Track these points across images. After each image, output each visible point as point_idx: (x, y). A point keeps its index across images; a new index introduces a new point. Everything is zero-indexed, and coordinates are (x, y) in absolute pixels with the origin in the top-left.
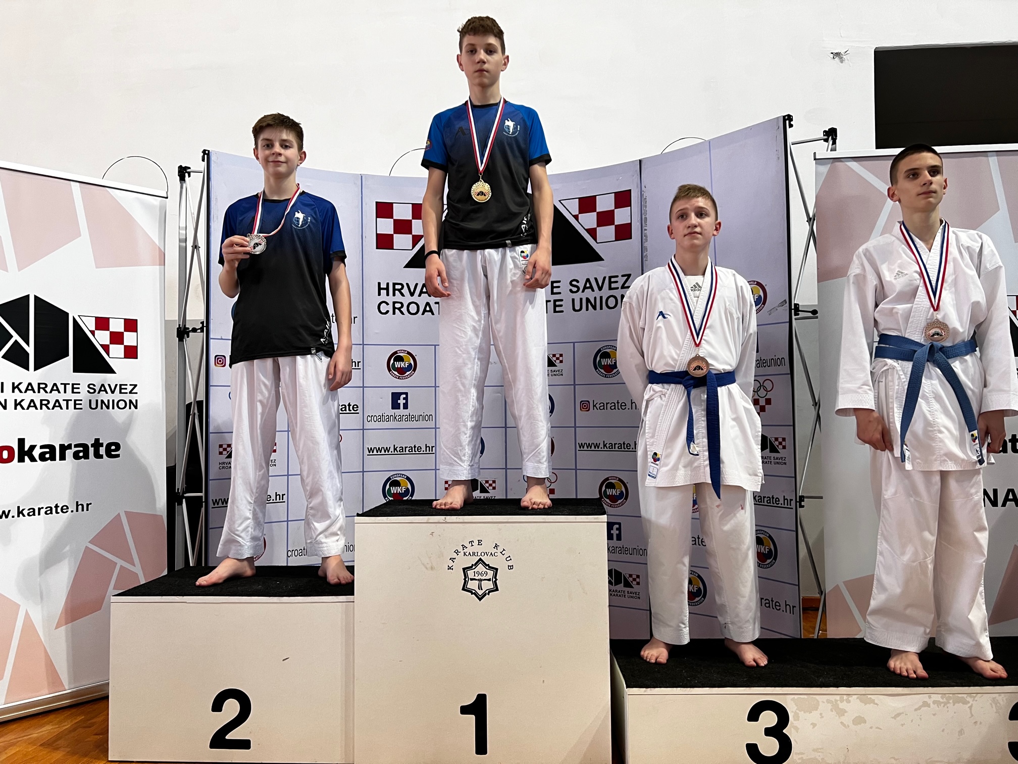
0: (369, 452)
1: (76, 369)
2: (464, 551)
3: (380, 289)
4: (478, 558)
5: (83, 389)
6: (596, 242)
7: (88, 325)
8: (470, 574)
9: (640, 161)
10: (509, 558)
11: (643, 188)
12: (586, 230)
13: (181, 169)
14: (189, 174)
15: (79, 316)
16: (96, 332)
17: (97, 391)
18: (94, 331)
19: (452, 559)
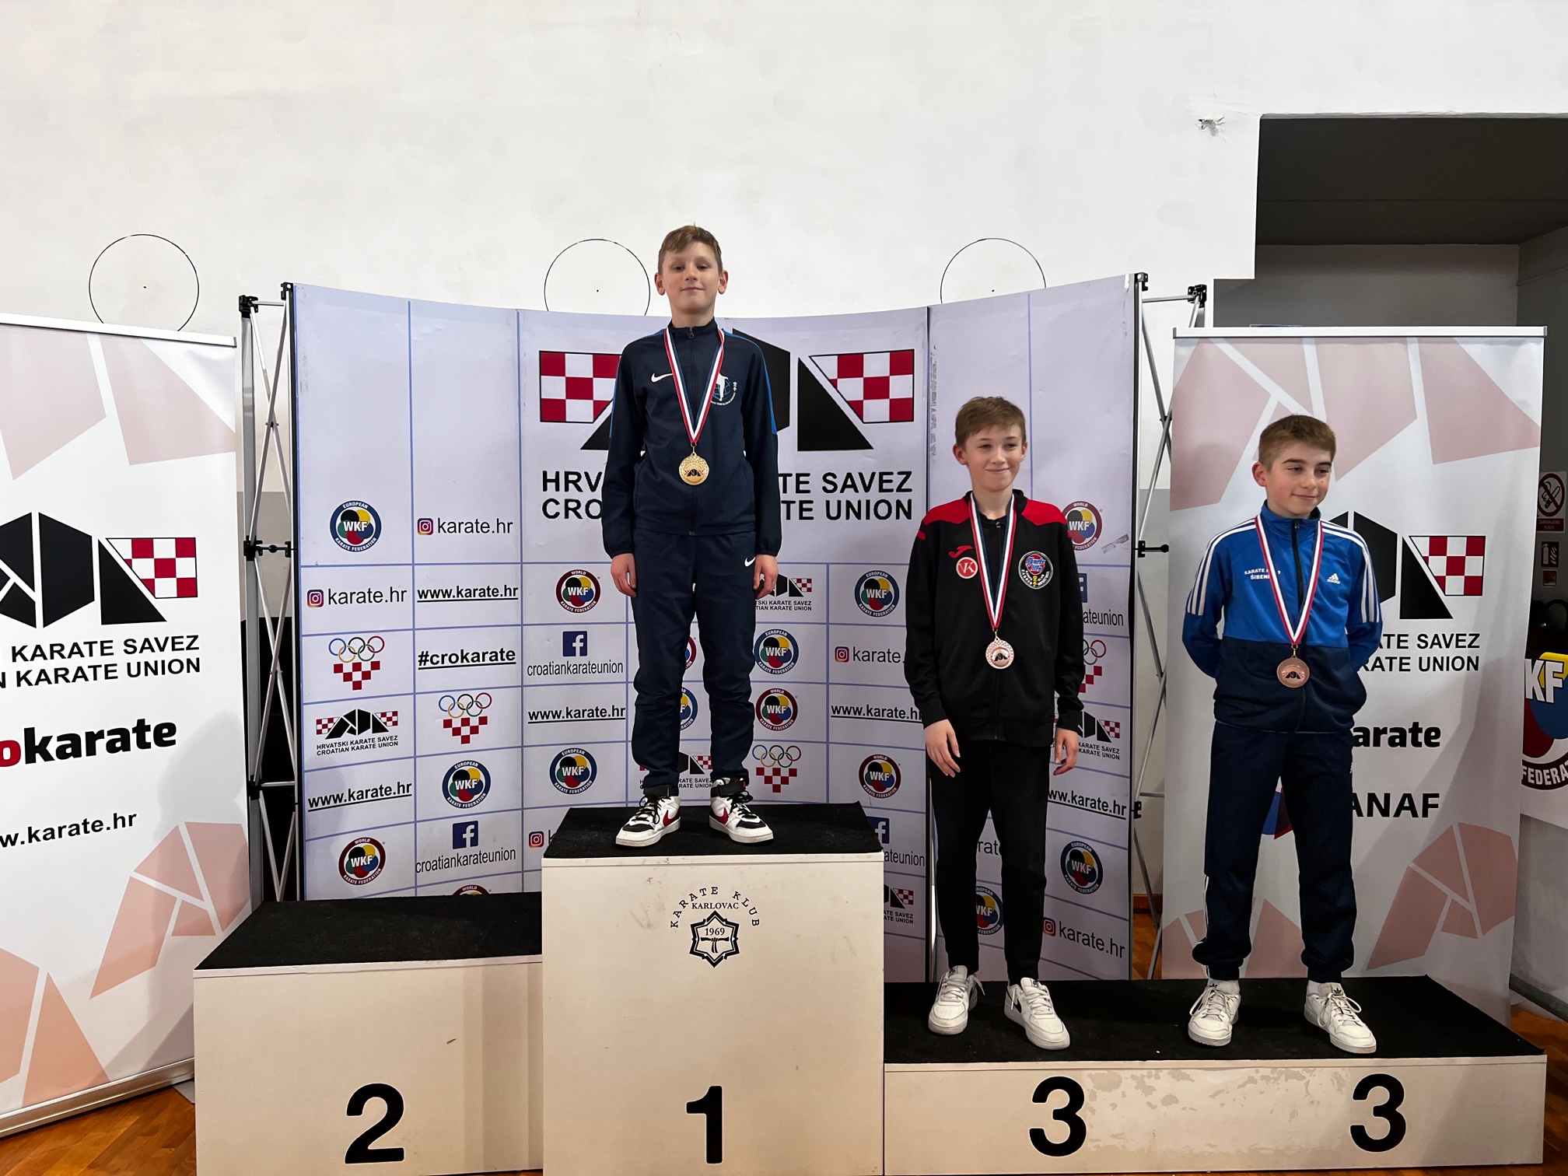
0: (531, 719)
1: (107, 619)
2: (693, 902)
3: (546, 481)
4: (713, 911)
5: (118, 647)
6: (863, 421)
7: (121, 551)
8: (702, 932)
9: (928, 308)
10: (753, 911)
11: (932, 350)
12: (847, 402)
13: (244, 301)
14: (256, 307)
15: (107, 539)
16: (134, 561)
17: (139, 649)
18: (131, 560)
19: (677, 913)
